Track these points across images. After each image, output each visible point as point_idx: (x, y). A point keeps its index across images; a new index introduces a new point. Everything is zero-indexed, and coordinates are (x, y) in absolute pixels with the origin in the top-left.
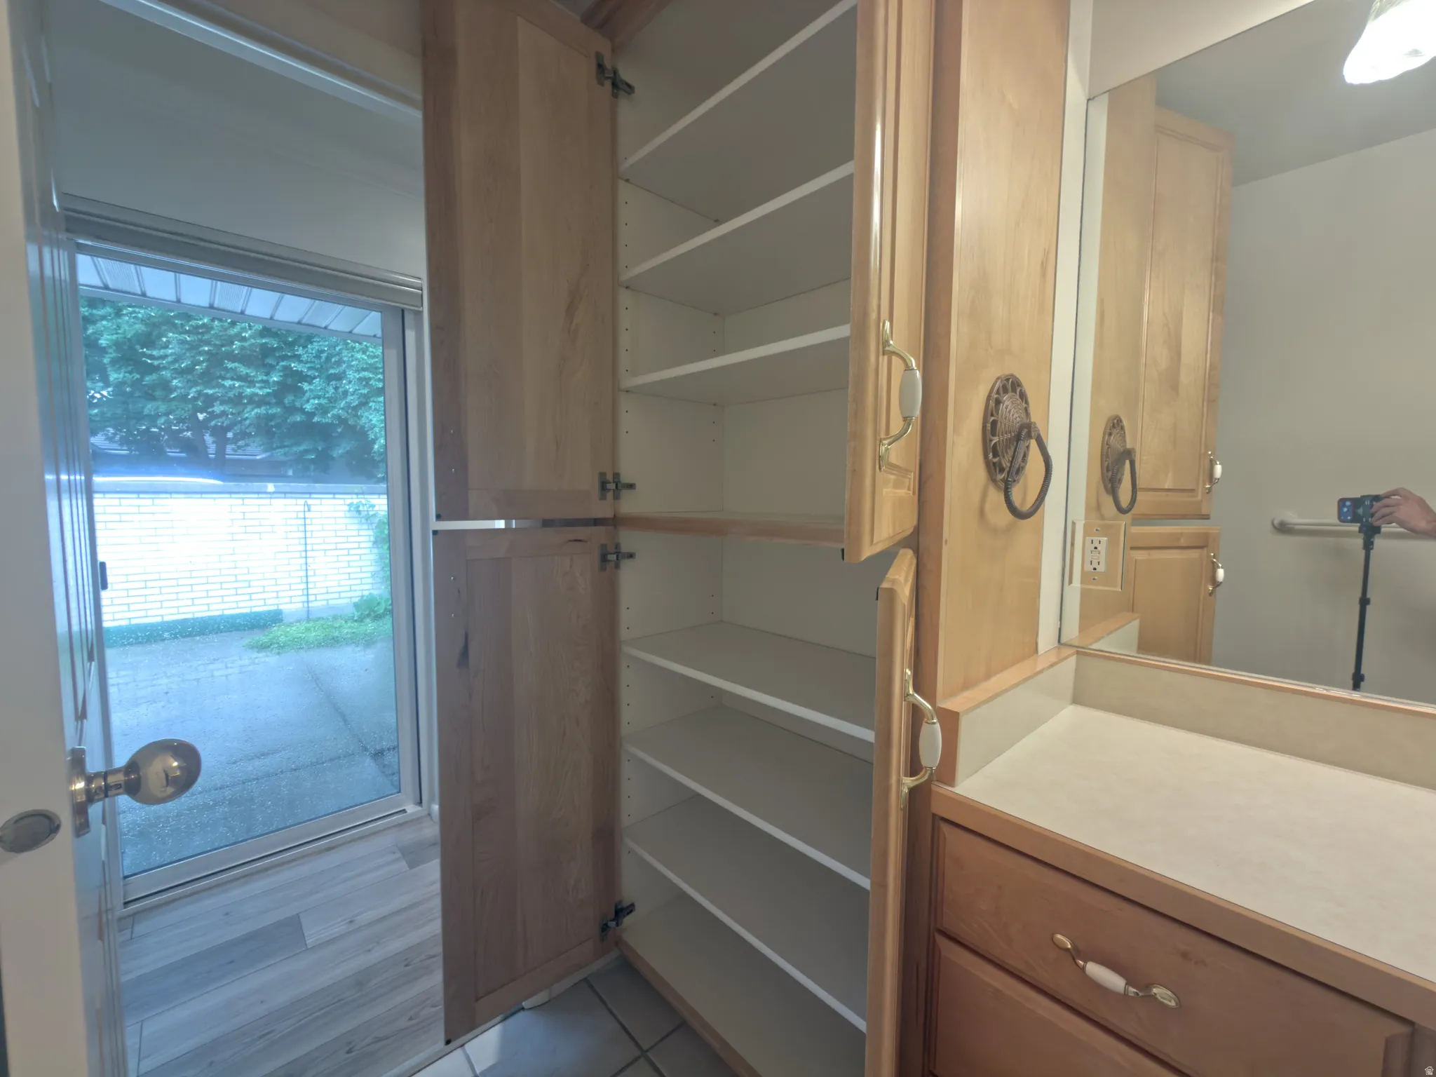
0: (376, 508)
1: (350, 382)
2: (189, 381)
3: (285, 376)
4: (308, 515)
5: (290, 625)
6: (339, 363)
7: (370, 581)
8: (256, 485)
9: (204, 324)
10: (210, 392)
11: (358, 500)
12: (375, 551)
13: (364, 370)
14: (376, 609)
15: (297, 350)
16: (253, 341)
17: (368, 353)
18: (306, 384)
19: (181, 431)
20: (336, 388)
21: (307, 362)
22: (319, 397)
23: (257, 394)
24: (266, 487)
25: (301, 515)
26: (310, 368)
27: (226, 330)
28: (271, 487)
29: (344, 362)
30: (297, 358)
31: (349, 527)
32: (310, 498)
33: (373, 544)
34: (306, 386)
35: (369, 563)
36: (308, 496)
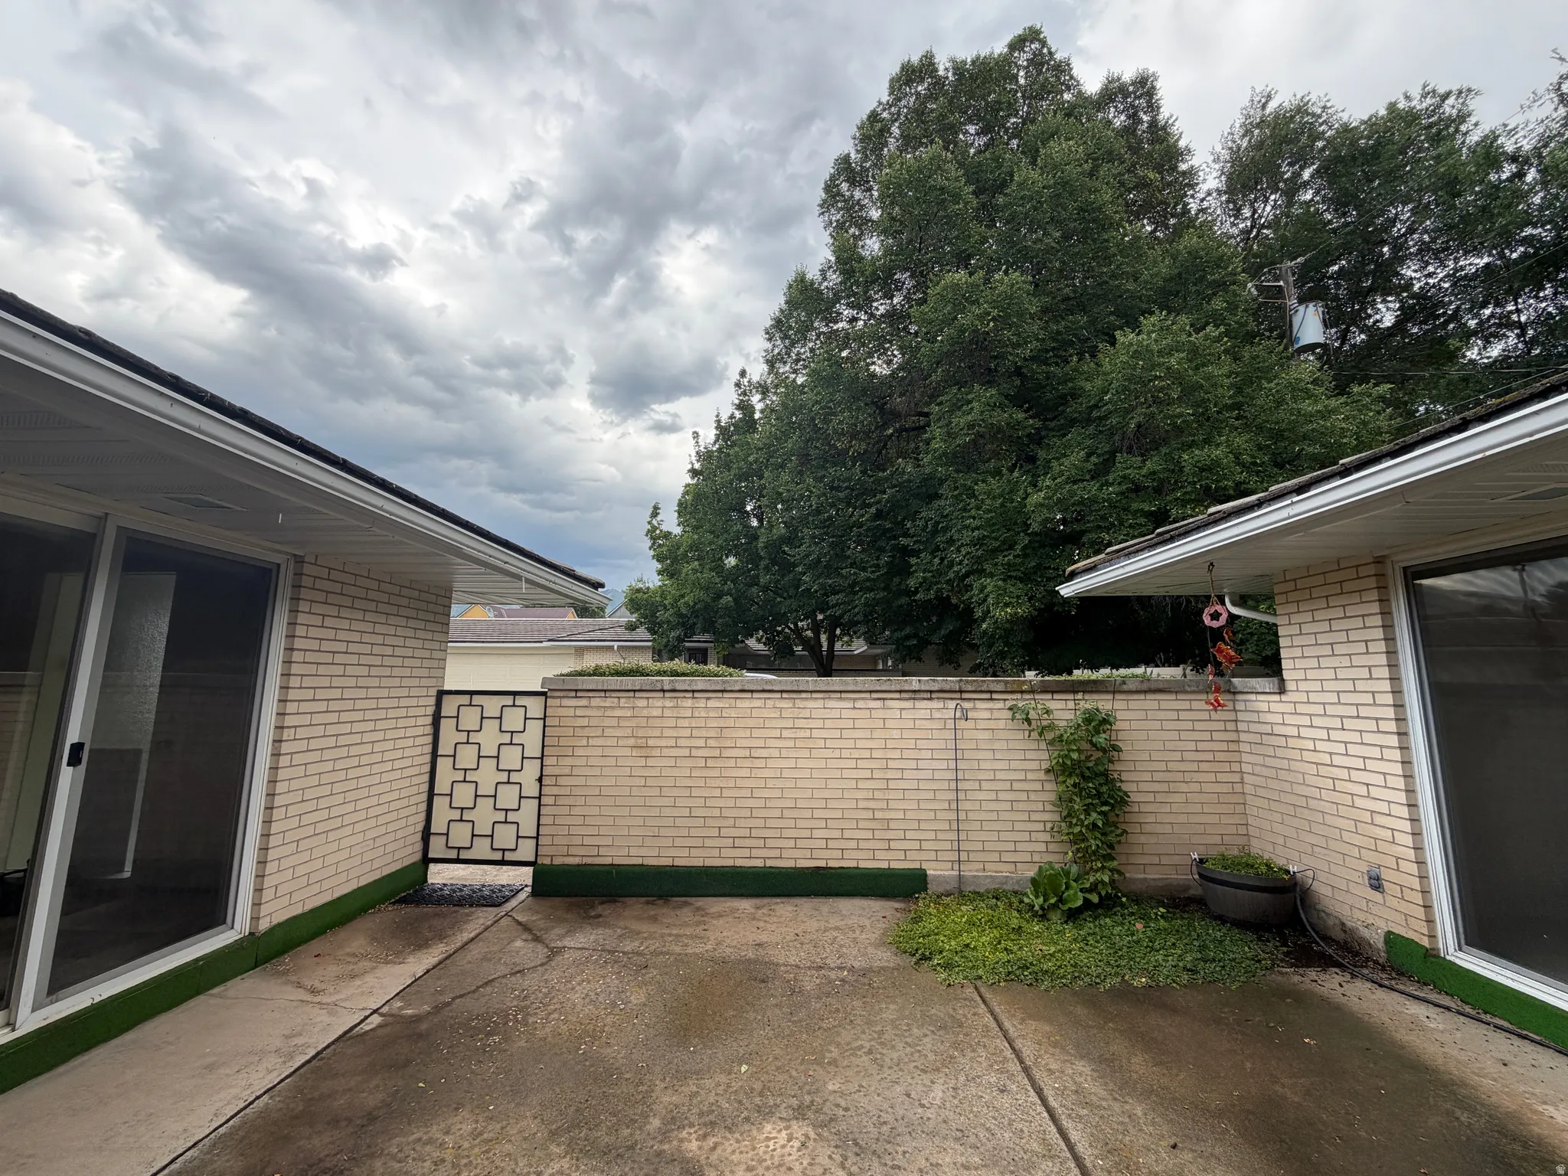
0: (1054, 716)
3: (894, 555)
11: (1024, 703)
15: (906, 526)
16: (868, 525)
18: (913, 558)
20: (942, 559)
21: (914, 536)
22: (924, 571)
23: (868, 580)
30: (906, 534)
31: (1013, 745)
32: (965, 699)
33: (1049, 775)
35: (1040, 807)
36: (957, 696)
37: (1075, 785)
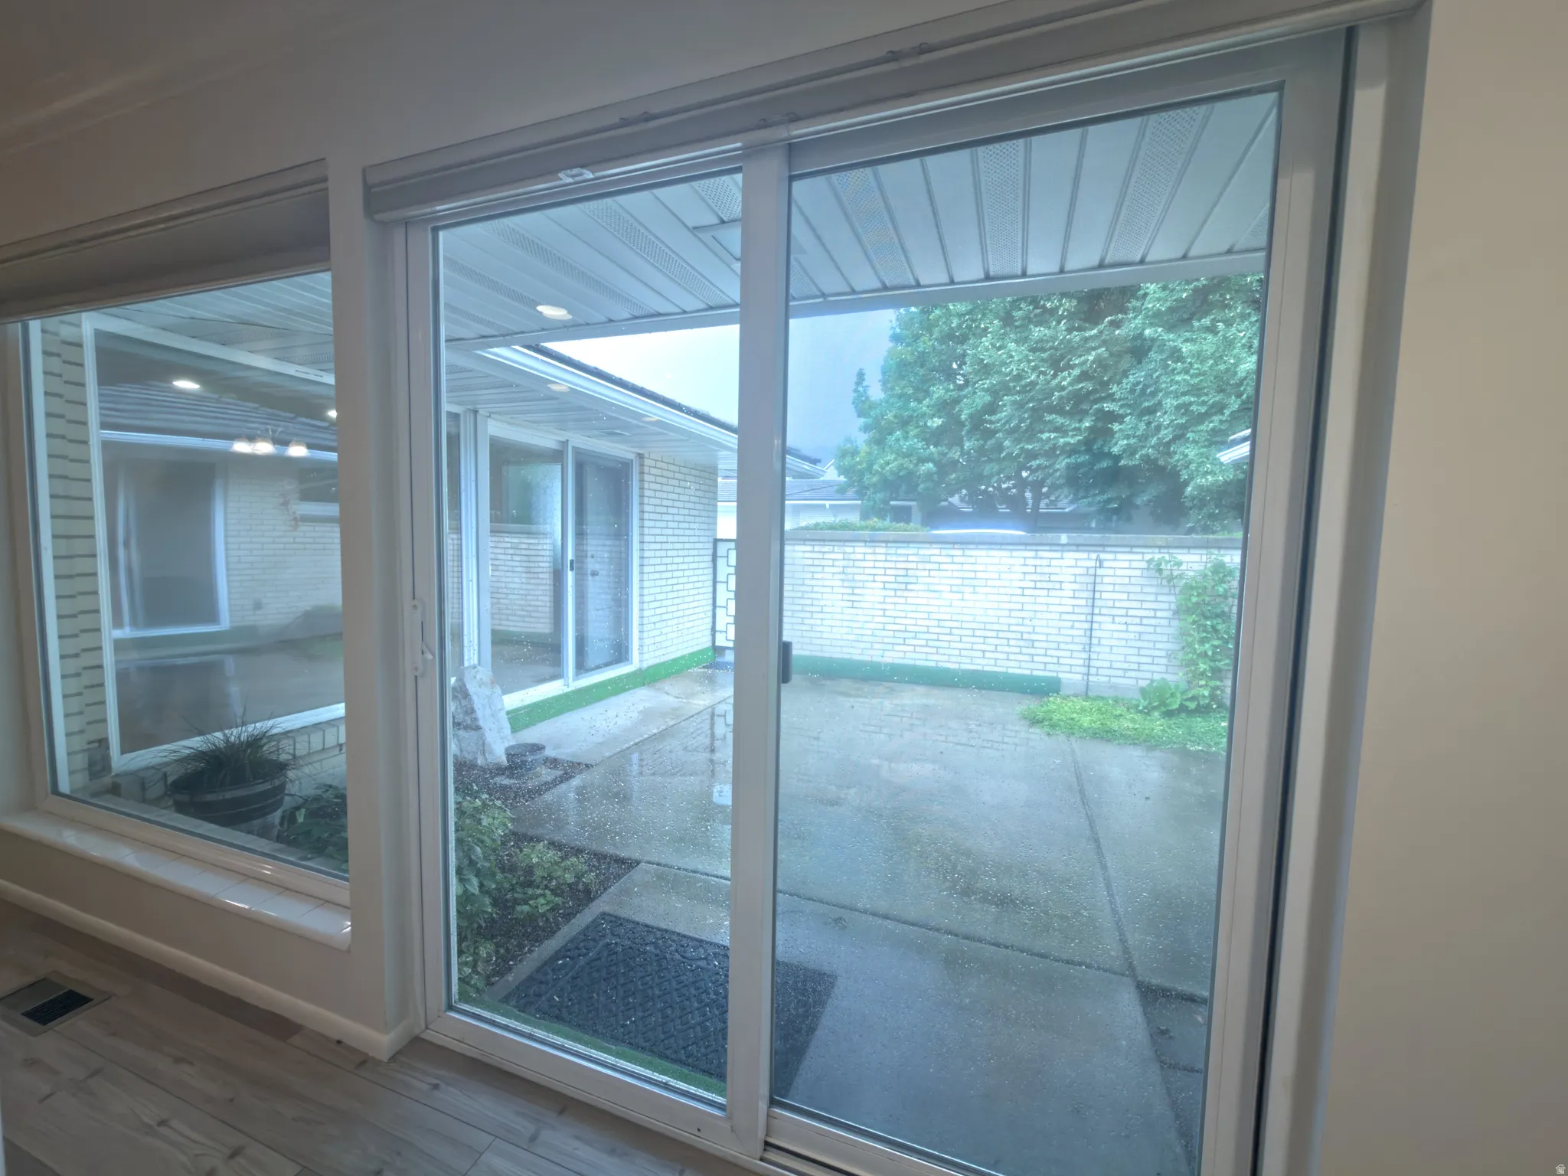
0: (1184, 567)
1: (1165, 413)
2: (1016, 439)
3: (1097, 420)
4: (1100, 572)
5: (1066, 698)
6: (1153, 394)
7: (1164, 661)
8: (1050, 536)
9: (1031, 382)
10: (1030, 447)
11: (1160, 556)
12: (1175, 623)
13: (1184, 394)
14: (1168, 701)
15: (1111, 389)
16: (1070, 388)
17: (1192, 371)
18: (1117, 424)
19: (1008, 489)
20: (1149, 423)
21: (1120, 400)
22: (1128, 437)
23: (1069, 444)
24: (1060, 538)
25: (1092, 571)
26: (1121, 406)
27: (1048, 383)
28: (1064, 538)
29: (1161, 391)
30: (1110, 398)
31: (1146, 590)
32: (1104, 552)
33: (1174, 614)
34: (1116, 427)
35: (1165, 638)
36: (1100, 549)
37: (1194, 622)
